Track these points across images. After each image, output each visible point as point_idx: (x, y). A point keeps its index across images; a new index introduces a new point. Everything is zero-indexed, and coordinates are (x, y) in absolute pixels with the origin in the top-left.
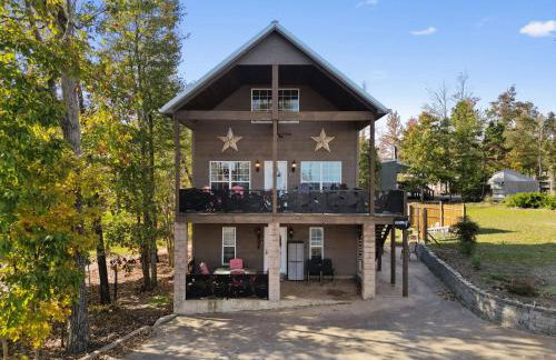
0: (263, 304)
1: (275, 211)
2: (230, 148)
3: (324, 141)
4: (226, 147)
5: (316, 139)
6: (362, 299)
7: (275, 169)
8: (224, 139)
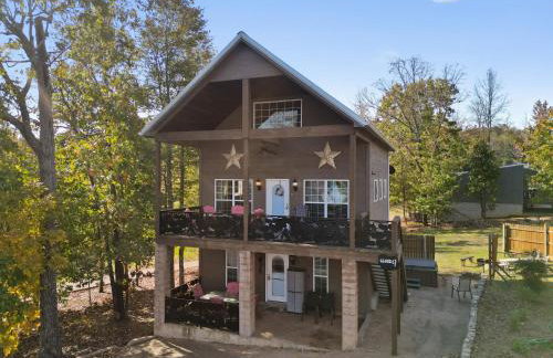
0: (233, 338)
1: (246, 238)
2: (233, 166)
3: (328, 156)
4: (229, 164)
5: (320, 154)
6: (341, 349)
8: (227, 156)
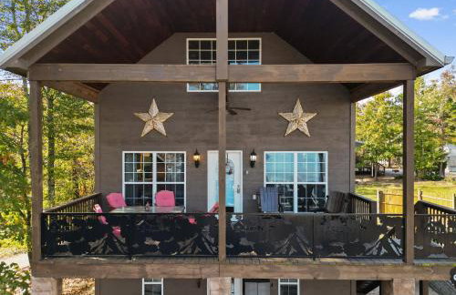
1: (222, 254)
2: (154, 130)
3: (300, 119)
4: (147, 130)
5: (287, 116)
7: (223, 163)
8: (144, 117)
